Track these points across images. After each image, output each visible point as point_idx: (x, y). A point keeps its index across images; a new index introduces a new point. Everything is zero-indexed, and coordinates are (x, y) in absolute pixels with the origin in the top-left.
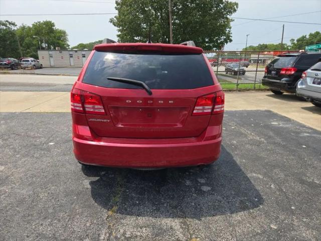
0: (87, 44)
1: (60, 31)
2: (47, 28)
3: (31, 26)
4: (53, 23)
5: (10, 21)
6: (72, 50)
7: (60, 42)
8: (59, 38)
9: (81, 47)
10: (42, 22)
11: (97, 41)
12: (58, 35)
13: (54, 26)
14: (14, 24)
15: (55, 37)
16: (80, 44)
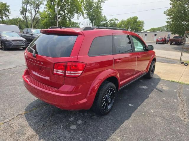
0: (157, 28)
1: (141, 21)
2: (134, 20)
3: (126, 20)
4: (138, 18)
5: (116, 19)
6: (146, 32)
7: (139, 27)
8: (139, 26)
9: (152, 30)
10: (132, 17)
11: (164, 26)
12: (139, 23)
13: (138, 19)
14: (117, 20)
15: (137, 25)
16: (152, 28)
